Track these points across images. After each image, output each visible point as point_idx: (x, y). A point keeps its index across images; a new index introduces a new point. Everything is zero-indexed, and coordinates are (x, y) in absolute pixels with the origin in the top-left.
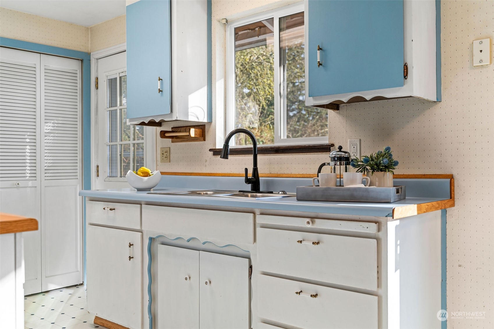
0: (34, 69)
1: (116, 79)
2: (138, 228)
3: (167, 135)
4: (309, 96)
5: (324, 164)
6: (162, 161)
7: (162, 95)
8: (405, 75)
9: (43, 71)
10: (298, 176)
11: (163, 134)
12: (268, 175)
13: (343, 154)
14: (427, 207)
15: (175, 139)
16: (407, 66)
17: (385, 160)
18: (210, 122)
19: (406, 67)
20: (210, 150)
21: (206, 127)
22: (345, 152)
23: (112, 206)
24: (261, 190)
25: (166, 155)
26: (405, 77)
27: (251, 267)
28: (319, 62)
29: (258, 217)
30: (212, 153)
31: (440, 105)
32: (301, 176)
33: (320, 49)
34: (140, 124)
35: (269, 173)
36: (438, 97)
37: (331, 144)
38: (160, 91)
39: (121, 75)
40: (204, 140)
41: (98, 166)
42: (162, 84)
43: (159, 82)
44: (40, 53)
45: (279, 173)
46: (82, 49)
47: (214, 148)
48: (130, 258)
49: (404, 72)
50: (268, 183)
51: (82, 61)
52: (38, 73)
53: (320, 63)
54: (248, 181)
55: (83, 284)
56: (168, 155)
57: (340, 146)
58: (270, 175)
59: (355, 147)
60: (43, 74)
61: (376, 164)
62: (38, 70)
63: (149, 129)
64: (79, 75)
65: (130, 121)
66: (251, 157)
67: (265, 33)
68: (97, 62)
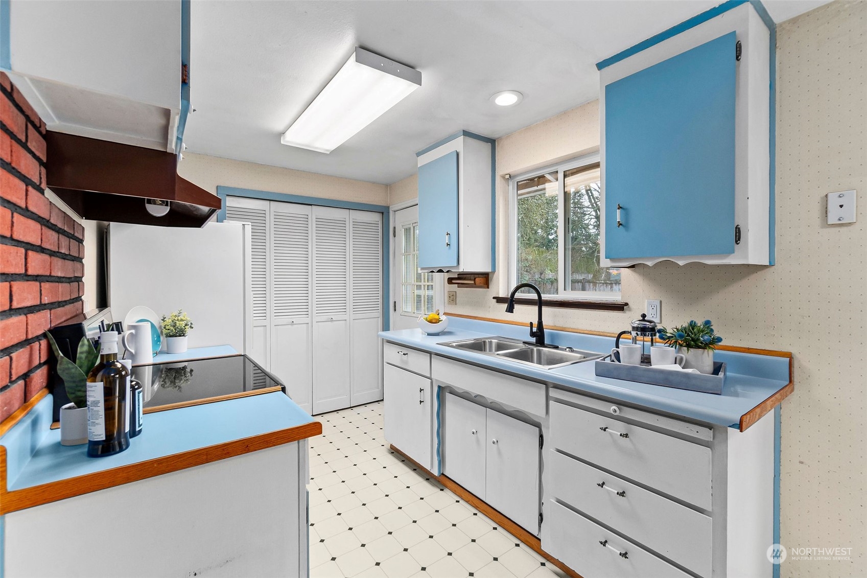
0: (344, 222)
1: (410, 228)
2: (429, 376)
3: (454, 281)
4: (606, 258)
5: (624, 332)
6: (449, 303)
7: (450, 248)
8: (737, 239)
9: (351, 223)
10: (585, 332)
11: (450, 281)
12: (553, 328)
13: (648, 323)
14: (771, 403)
15: (461, 285)
16: (739, 229)
17: (706, 337)
18: (494, 271)
19: (738, 231)
20: (494, 298)
21: (490, 276)
22: (650, 322)
23: (405, 350)
24: (546, 342)
25: (453, 298)
26: (736, 242)
27: (541, 437)
28: (619, 222)
29: (551, 389)
30: (495, 300)
31: (772, 269)
32: (590, 332)
33: (620, 208)
34: (431, 272)
35: (552, 325)
36: (771, 261)
37: (625, 303)
38: (448, 245)
39: (414, 225)
40: (488, 288)
41: (395, 302)
42: (450, 238)
43: (447, 237)
44: (349, 209)
45: (564, 326)
46: (383, 204)
47: (497, 296)
48: (421, 402)
49: (736, 236)
50: (552, 336)
51: (383, 213)
52: (347, 226)
53: (621, 223)
54: (533, 334)
55: (383, 400)
56: (455, 298)
57: (644, 314)
58: (555, 328)
59: (655, 308)
60: (351, 226)
61: (693, 340)
62: (347, 223)
63: (437, 276)
64: (380, 225)
65: (421, 270)
66: (536, 308)
67: (544, 183)
68: (395, 214)
